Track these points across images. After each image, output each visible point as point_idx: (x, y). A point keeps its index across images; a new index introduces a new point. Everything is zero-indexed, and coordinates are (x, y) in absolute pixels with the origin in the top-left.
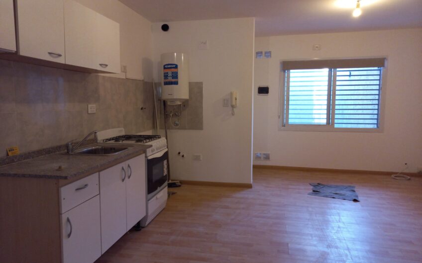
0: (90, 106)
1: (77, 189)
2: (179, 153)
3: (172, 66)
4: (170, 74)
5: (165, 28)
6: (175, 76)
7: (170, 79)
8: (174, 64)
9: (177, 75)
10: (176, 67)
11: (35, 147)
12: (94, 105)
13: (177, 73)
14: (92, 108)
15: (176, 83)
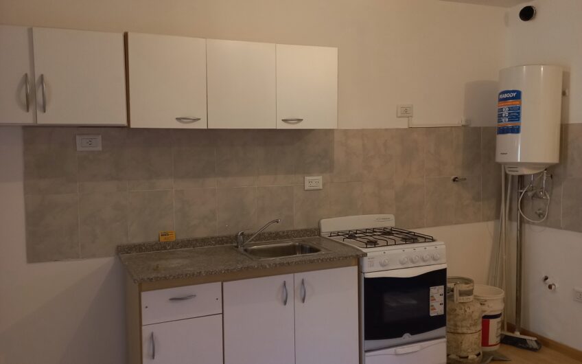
0: (307, 178)
1: (172, 299)
2: (546, 278)
3: (510, 95)
4: (505, 113)
5: (527, 14)
6: (515, 115)
7: (506, 122)
8: (513, 91)
9: (519, 113)
10: (518, 95)
11: (201, 233)
12: (320, 178)
13: (519, 108)
14: (314, 181)
15: (516, 130)
